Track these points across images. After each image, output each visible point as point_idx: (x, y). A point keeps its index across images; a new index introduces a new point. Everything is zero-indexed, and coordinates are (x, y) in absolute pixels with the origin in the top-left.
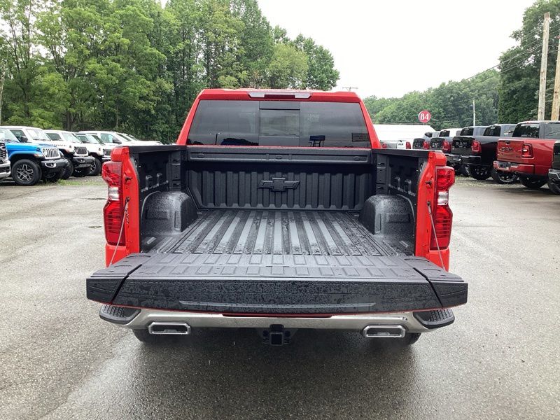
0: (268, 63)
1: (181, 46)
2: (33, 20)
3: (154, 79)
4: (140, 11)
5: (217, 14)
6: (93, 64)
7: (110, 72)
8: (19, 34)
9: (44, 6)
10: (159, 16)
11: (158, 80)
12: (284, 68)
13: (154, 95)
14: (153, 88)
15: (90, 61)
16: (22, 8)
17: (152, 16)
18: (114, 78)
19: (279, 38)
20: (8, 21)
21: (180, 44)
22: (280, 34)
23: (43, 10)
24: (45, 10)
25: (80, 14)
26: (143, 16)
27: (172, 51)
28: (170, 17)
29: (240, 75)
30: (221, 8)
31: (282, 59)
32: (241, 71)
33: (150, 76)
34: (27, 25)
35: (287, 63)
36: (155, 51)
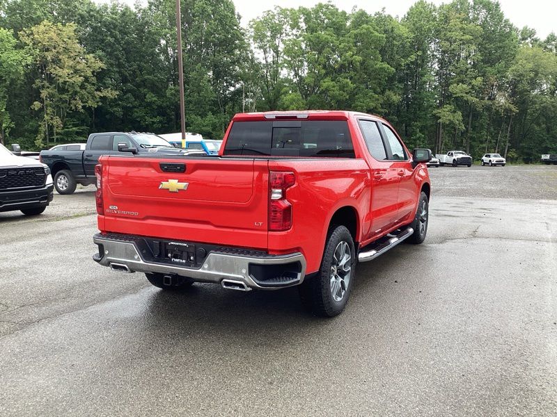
0: (507, 67)
1: (413, 58)
2: (281, 47)
3: (383, 92)
4: (374, 28)
5: (452, 22)
6: (327, 83)
7: (342, 88)
8: (270, 60)
9: (290, 34)
10: (392, 31)
11: (388, 92)
12: (526, 71)
13: (382, 108)
14: (381, 101)
15: (326, 80)
16: (274, 37)
17: (386, 31)
18: (345, 94)
19: (527, 39)
20: (262, 50)
21: (412, 56)
22: (528, 34)
23: (289, 38)
24: (291, 37)
25: (318, 38)
26: (376, 34)
27: (403, 64)
28: (404, 31)
29: (474, 82)
30: (458, 15)
31: (525, 62)
32: (475, 78)
33: (378, 90)
34: (277, 52)
35: (530, 65)
36: (386, 65)
